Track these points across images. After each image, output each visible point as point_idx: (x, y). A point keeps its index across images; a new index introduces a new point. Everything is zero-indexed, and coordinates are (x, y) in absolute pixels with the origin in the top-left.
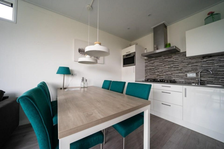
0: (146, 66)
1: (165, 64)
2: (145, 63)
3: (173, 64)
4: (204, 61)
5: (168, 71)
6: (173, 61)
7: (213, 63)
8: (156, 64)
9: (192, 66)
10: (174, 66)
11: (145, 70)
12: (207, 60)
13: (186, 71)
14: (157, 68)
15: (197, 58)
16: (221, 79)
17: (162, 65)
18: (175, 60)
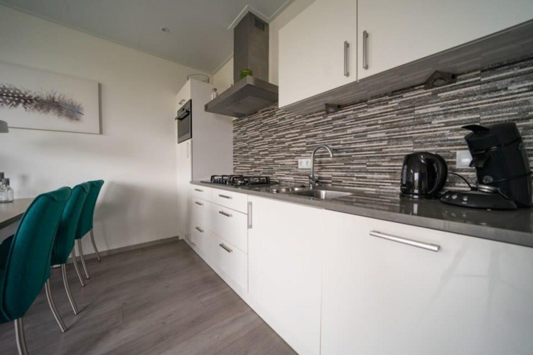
0: (236, 141)
1: (264, 134)
2: (234, 131)
3: (276, 132)
4: (329, 123)
5: (267, 152)
6: (275, 125)
7: (343, 128)
8: (249, 134)
9: (307, 137)
10: (277, 140)
11: (234, 150)
12: (334, 119)
13: (297, 151)
14: (251, 145)
15: (316, 113)
16: (356, 175)
17: (258, 136)
18: (280, 120)
